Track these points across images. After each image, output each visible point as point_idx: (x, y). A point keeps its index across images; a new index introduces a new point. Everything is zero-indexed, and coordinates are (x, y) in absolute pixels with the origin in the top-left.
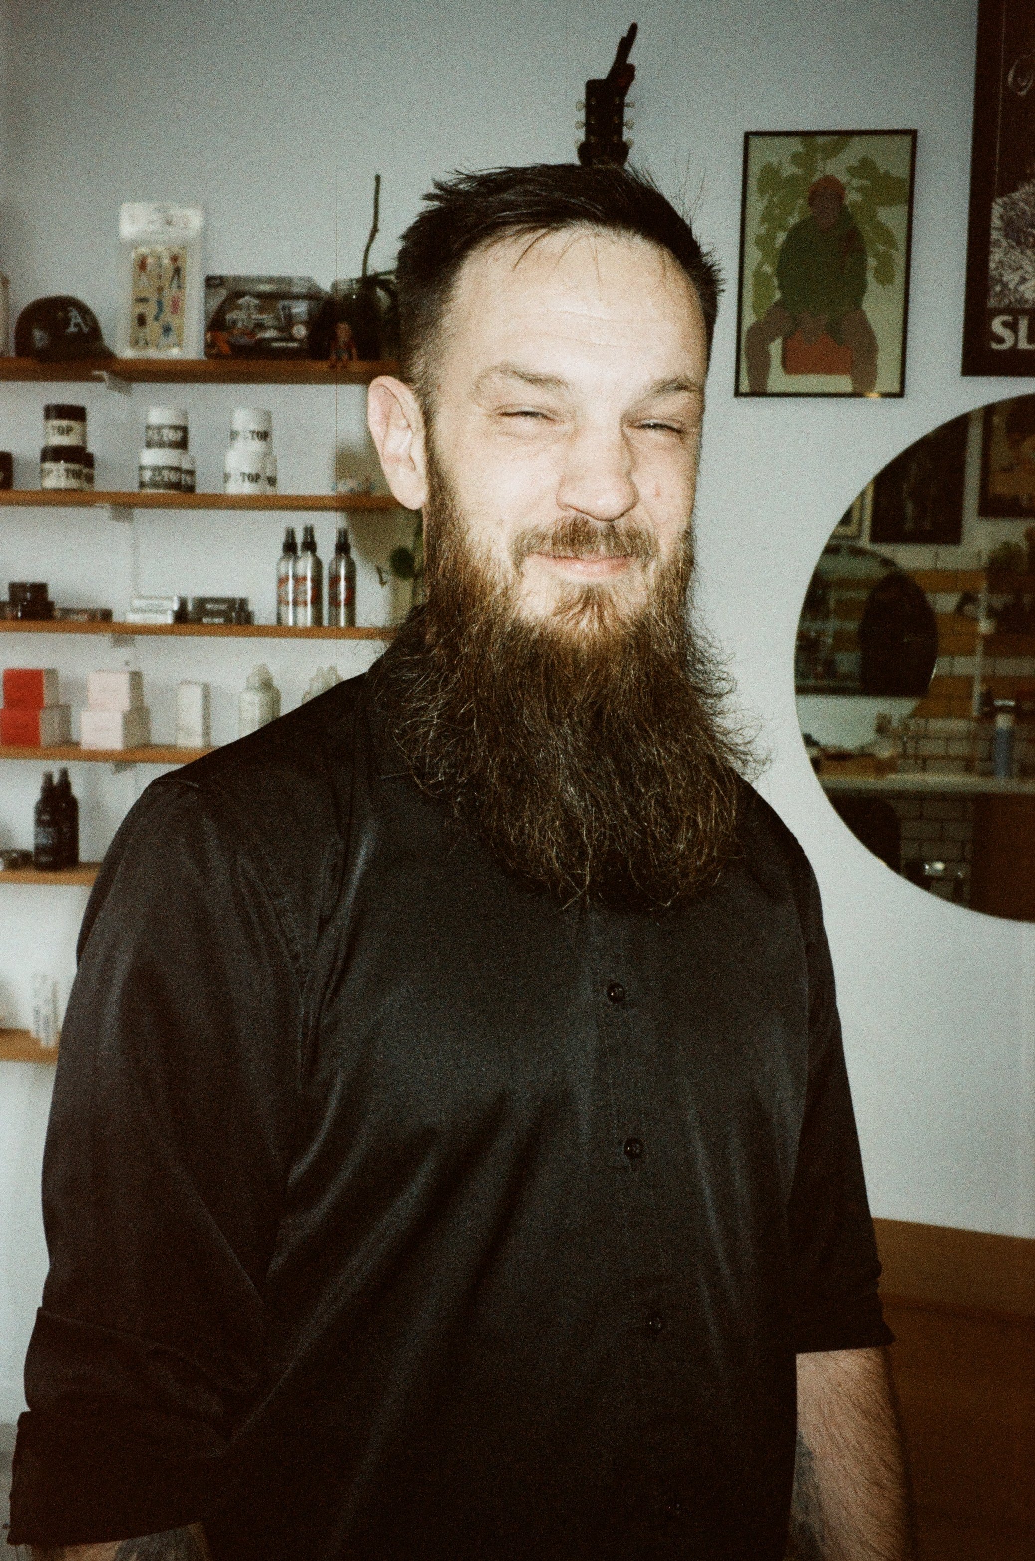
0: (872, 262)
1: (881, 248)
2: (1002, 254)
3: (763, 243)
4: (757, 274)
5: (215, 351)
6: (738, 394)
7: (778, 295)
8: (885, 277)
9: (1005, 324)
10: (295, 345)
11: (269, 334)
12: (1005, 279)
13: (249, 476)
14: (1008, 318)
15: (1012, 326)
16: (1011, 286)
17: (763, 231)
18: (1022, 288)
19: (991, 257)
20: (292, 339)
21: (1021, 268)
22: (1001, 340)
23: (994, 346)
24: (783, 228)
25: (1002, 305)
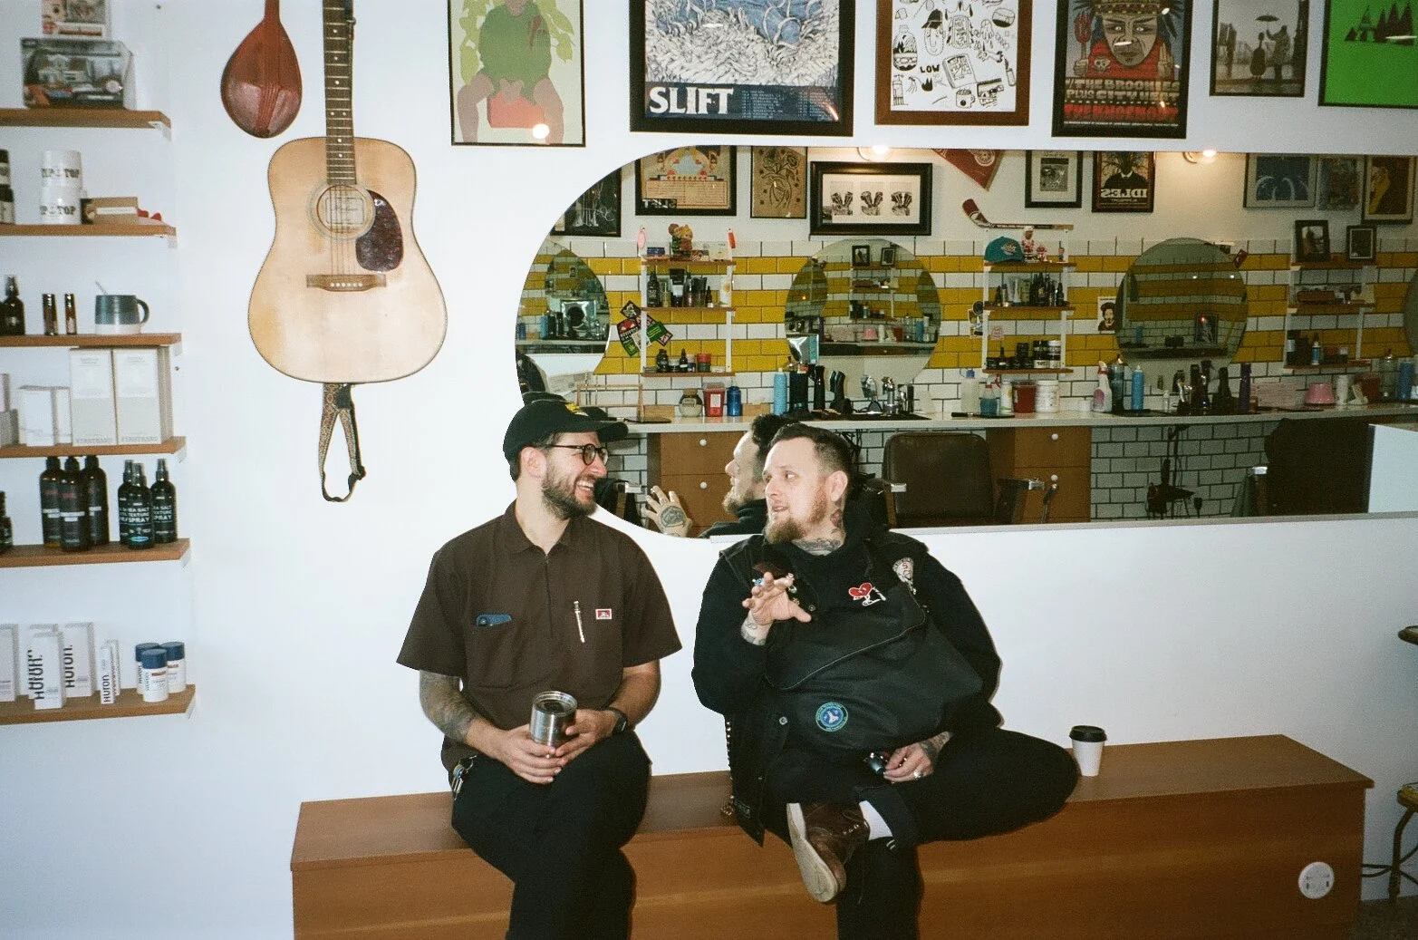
0: (554, 41)
1: (560, 31)
2: (655, 40)
3: (467, 23)
4: (463, 48)
5: (34, 102)
6: (454, 143)
7: (481, 65)
8: (565, 55)
9: (661, 94)
10: (110, 98)
11: (83, 89)
12: (659, 59)
13: (65, 209)
14: (664, 90)
15: (666, 95)
16: (663, 65)
17: (466, 14)
18: (670, 67)
19: (647, 43)
20: (107, 93)
21: (669, 51)
22: (657, 106)
23: (653, 110)
24: (482, 13)
25: (657, 80)
